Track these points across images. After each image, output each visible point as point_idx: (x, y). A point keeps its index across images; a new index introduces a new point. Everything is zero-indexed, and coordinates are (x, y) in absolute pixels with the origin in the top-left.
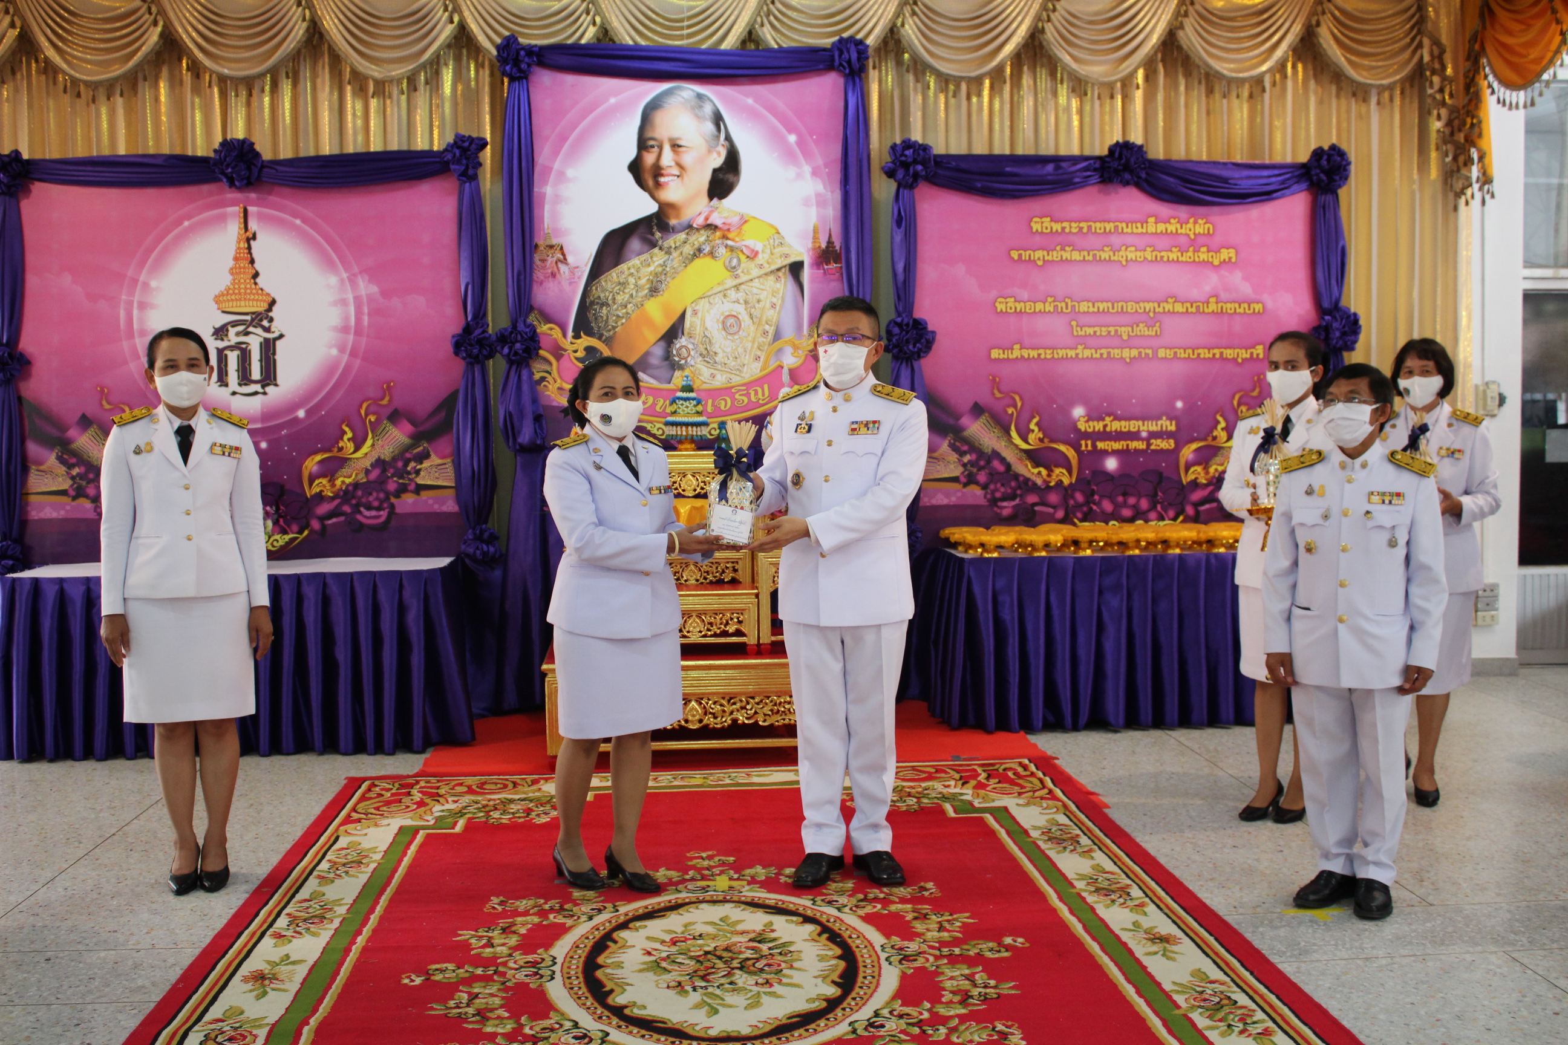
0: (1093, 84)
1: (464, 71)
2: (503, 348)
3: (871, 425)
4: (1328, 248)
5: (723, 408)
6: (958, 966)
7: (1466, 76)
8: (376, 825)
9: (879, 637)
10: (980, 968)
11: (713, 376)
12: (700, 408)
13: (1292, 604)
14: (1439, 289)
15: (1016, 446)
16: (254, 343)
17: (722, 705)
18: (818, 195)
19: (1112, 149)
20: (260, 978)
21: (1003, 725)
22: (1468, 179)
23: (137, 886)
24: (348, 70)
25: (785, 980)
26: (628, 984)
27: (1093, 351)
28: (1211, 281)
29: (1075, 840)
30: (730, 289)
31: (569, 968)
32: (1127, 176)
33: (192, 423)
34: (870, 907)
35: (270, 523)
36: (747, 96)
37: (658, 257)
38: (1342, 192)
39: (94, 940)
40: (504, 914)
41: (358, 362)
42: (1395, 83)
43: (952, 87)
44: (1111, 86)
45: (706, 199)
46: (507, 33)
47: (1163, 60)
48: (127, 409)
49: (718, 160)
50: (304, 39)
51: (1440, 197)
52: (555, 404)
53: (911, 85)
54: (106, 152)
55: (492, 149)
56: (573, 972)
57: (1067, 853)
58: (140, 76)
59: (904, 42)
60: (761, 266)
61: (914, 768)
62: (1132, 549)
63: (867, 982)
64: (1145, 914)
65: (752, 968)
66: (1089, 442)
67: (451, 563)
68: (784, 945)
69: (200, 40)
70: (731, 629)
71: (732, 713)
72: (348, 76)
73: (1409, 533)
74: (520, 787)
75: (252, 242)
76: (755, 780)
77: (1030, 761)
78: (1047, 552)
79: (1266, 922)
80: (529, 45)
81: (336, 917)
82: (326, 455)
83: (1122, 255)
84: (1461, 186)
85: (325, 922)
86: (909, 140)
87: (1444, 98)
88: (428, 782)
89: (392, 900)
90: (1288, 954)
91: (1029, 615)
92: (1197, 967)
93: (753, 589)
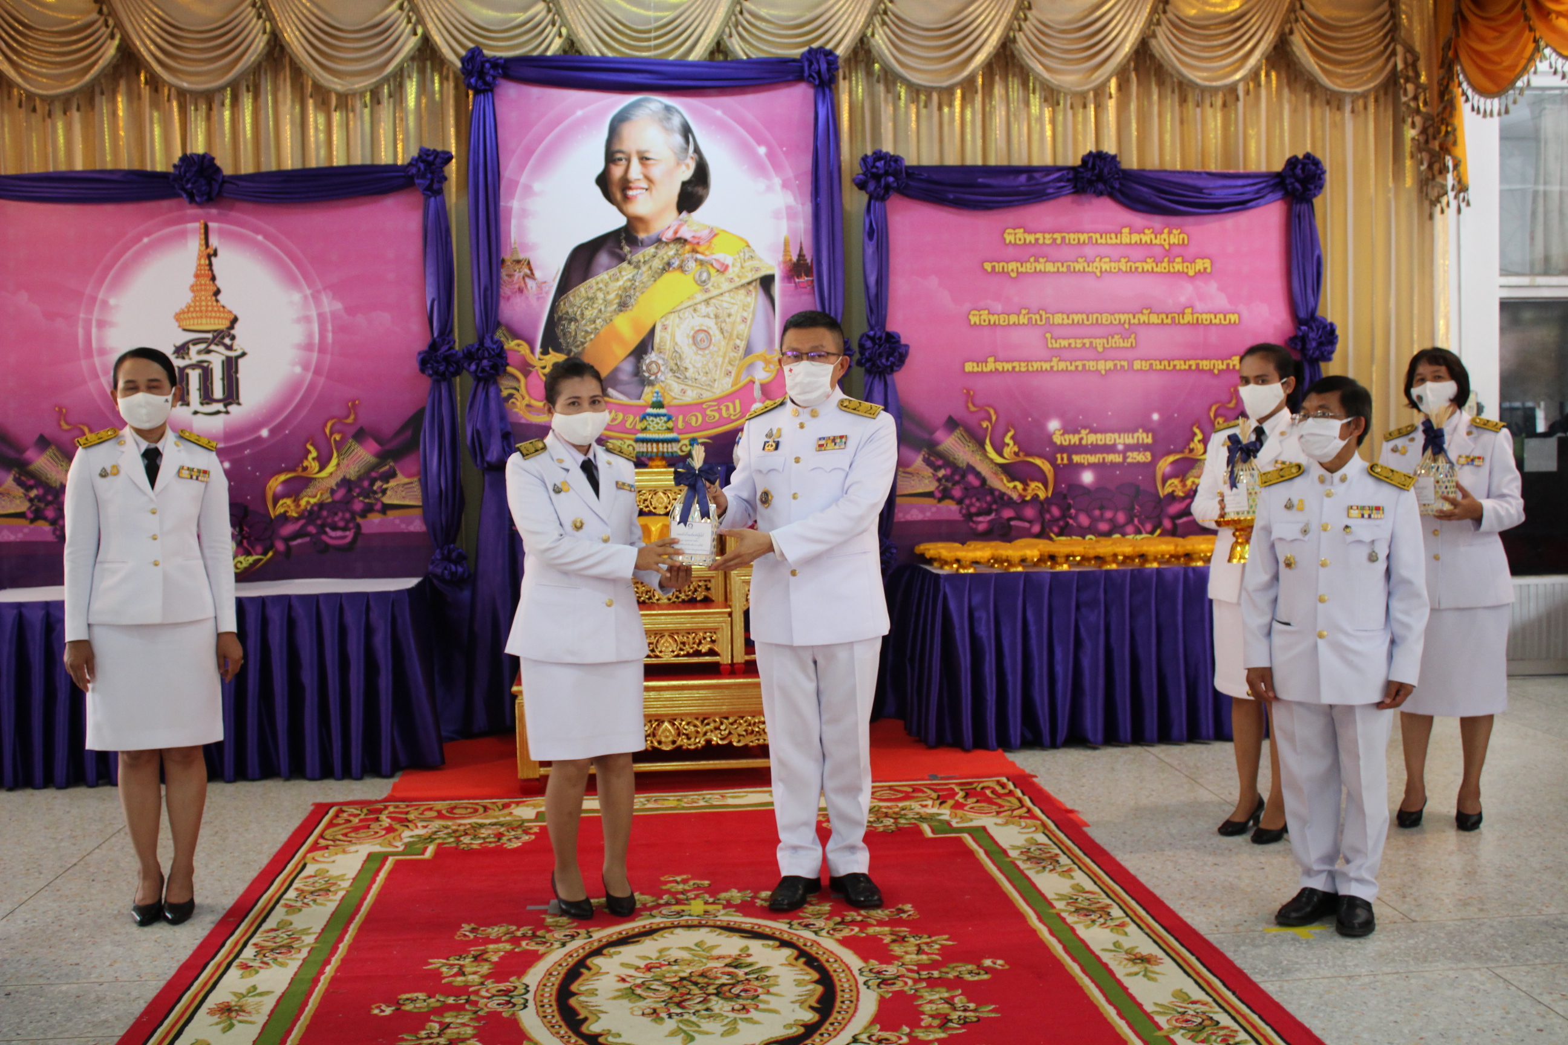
0: (1065, 94)
1: (428, 83)
2: (469, 365)
3: (838, 441)
4: (1303, 257)
5: (693, 424)
6: (937, 989)
7: (1440, 84)
8: (344, 852)
10: (960, 991)
11: (684, 392)
12: (670, 424)
13: (1273, 619)
14: (1416, 298)
15: (992, 460)
16: (216, 361)
17: (695, 726)
18: (789, 208)
19: (1085, 160)
20: (226, 1010)
21: (980, 743)
22: (1443, 187)
23: (100, 917)
24: (310, 83)
25: (761, 1006)
26: (602, 1012)
27: (1068, 363)
28: (1186, 292)
29: (1054, 860)
30: (700, 303)
31: (542, 995)
32: (1101, 186)
34: (847, 930)
36: (716, 107)
37: (626, 272)
38: (1317, 202)
39: (56, 973)
40: (476, 942)
41: (322, 381)
42: (1368, 91)
43: (923, 97)
44: (1083, 95)
45: (675, 212)
46: (471, 45)
47: (1136, 69)
49: (687, 172)
50: (265, 52)
51: (1415, 205)
52: (523, 421)
53: (882, 96)
54: (63, 167)
55: (457, 163)
56: (546, 1001)
57: (1046, 873)
58: (97, 90)
59: (874, 52)
60: (731, 280)
61: (890, 788)
62: (1109, 563)
63: (844, 1007)
64: (1126, 934)
65: (728, 994)
66: (1065, 456)
67: (419, 585)
68: (761, 969)
69: (158, 54)
70: (704, 648)
71: (705, 734)
72: (310, 90)
73: (1390, 547)
74: (490, 812)
75: (213, 259)
76: (730, 801)
77: (1009, 780)
78: (1024, 567)
79: (1248, 941)
80: (494, 57)
81: (304, 946)
82: (290, 475)
83: (1096, 267)
84: (1436, 194)
85: (293, 951)
86: (880, 151)
87: (1418, 106)
88: (397, 807)
89: (361, 929)
90: (1271, 973)
91: (1005, 632)
92: (1179, 987)
93: (726, 607)
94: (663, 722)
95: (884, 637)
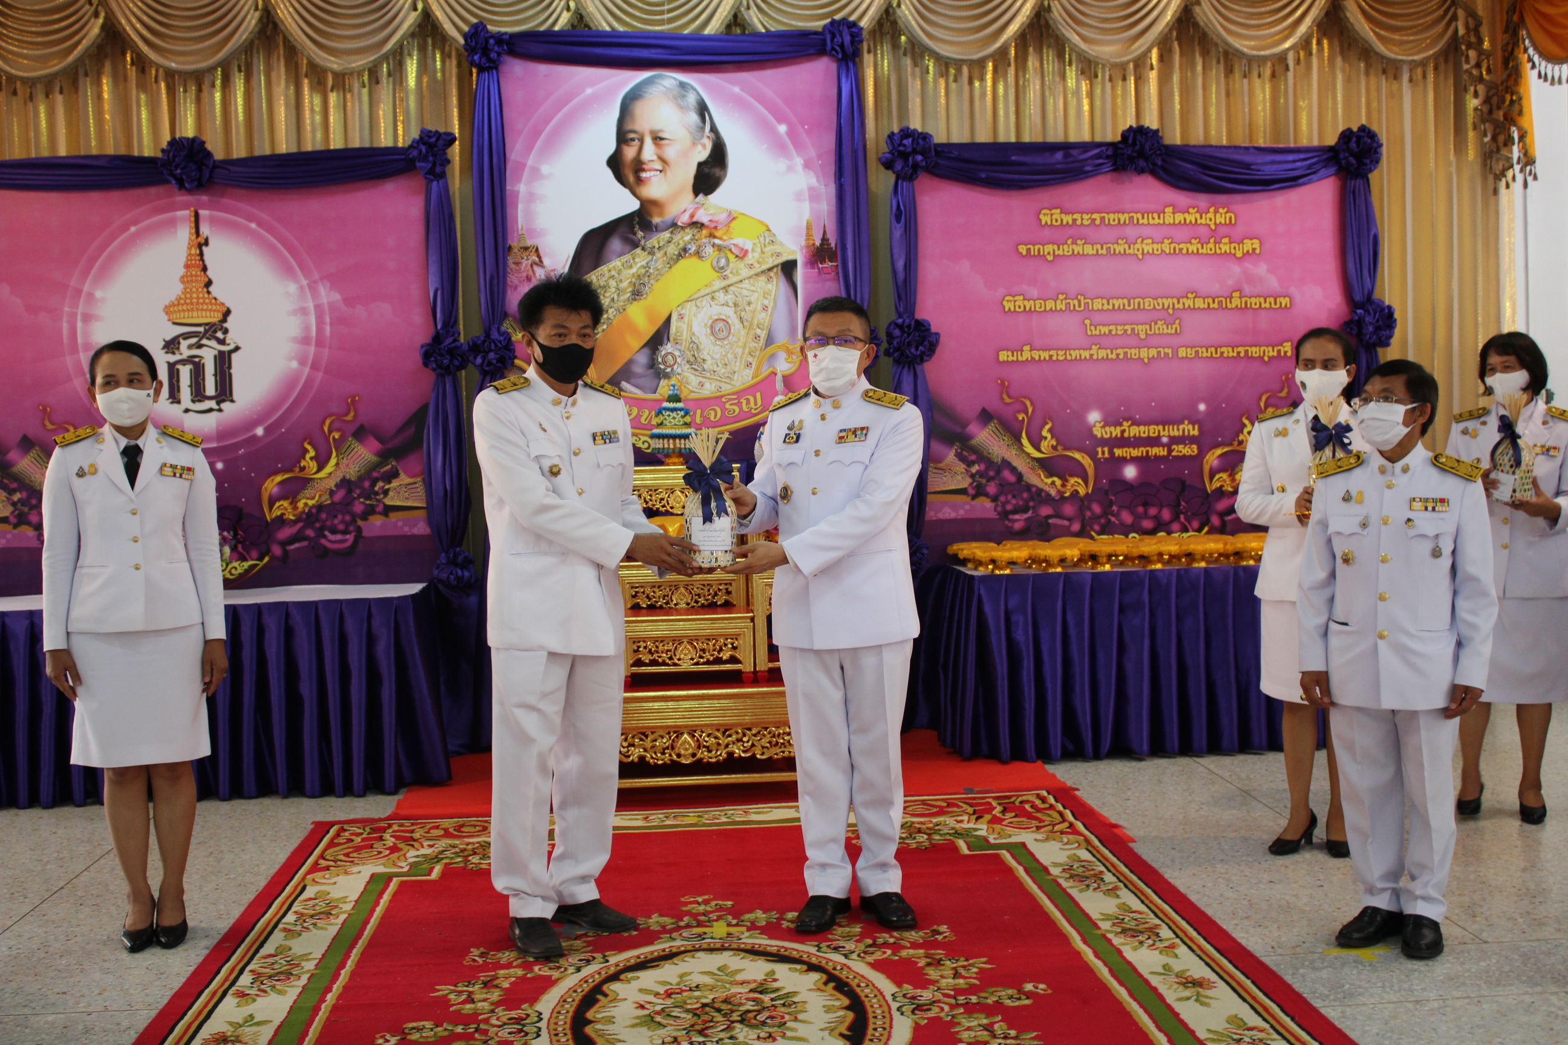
0: (1104, 66)
1: (430, 61)
2: (475, 358)
3: (859, 432)
4: (1359, 236)
5: (712, 418)
6: (975, 1015)
7: (1504, 50)
8: (346, 873)
10: (1000, 1018)
12: (688, 419)
13: (1329, 619)
14: (1479, 279)
15: (1028, 455)
16: (208, 356)
17: (716, 738)
18: (811, 189)
19: (1125, 135)
20: (222, 1040)
21: (1018, 754)
22: (1509, 159)
23: (88, 943)
24: (305, 62)
25: (789, 1034)
26: (620, 1040)
27: (1109, 351)
28: (1234, 274)
29: (1099, 878)
30: (718, 291)
31: (556, 1024)
32: (1142, 163)
33: (140, 442)
34: (879, 953)
35: (227, 550)
36: (733, 84)
37: (640, 259)
38: (1373, 177)
39: (42, 1002)
40: (485, 967)
41: (320, 375)
42: (1428, 58)
43: (952, 71)
44: (1123, 67)
45: (691, 195)
46: (475, 21)
47: (1178, 39)
48: (72, 429)
49: (703, 153)
50: (257, 29)
51: (1478, 180)
53: (909, 69)
54: (45, 153)
55: (460, 145)
56: (560, 1029)
57: (1090, 891)
58: (81, 72)
59: (900, 23)
60: (751, 266)
61: (924, 802)
62: (1155, 563)
63: (877, 1034)
64: (1176, 956)
65: (753, 1021)
66: (1106, 449)
67: (424, 589)
68: (788, 995)
69: (145, 32)
70: (725, 656)
71: (727, 746)
72: (304, 69)
73: (1455, 542)
75: (204, 248)
76: (754, 817)
77: (1049, 793)
78: (1063, 567)
79: (1307, 963)
80: (499, 32)
81: (303, 973)
82: (287, 476)
83: (1139, 248)
84: (1501, 167)
85: (292, 978)
86: (908, 128)
87: (1481, 73)
88: (401, 825)
89: (364, 954)
90: (1332, 998)
91: (1045, 636)
92: (1234, 1013)
93: (748, 612)
94: (682, 734)
95: (915, 640)
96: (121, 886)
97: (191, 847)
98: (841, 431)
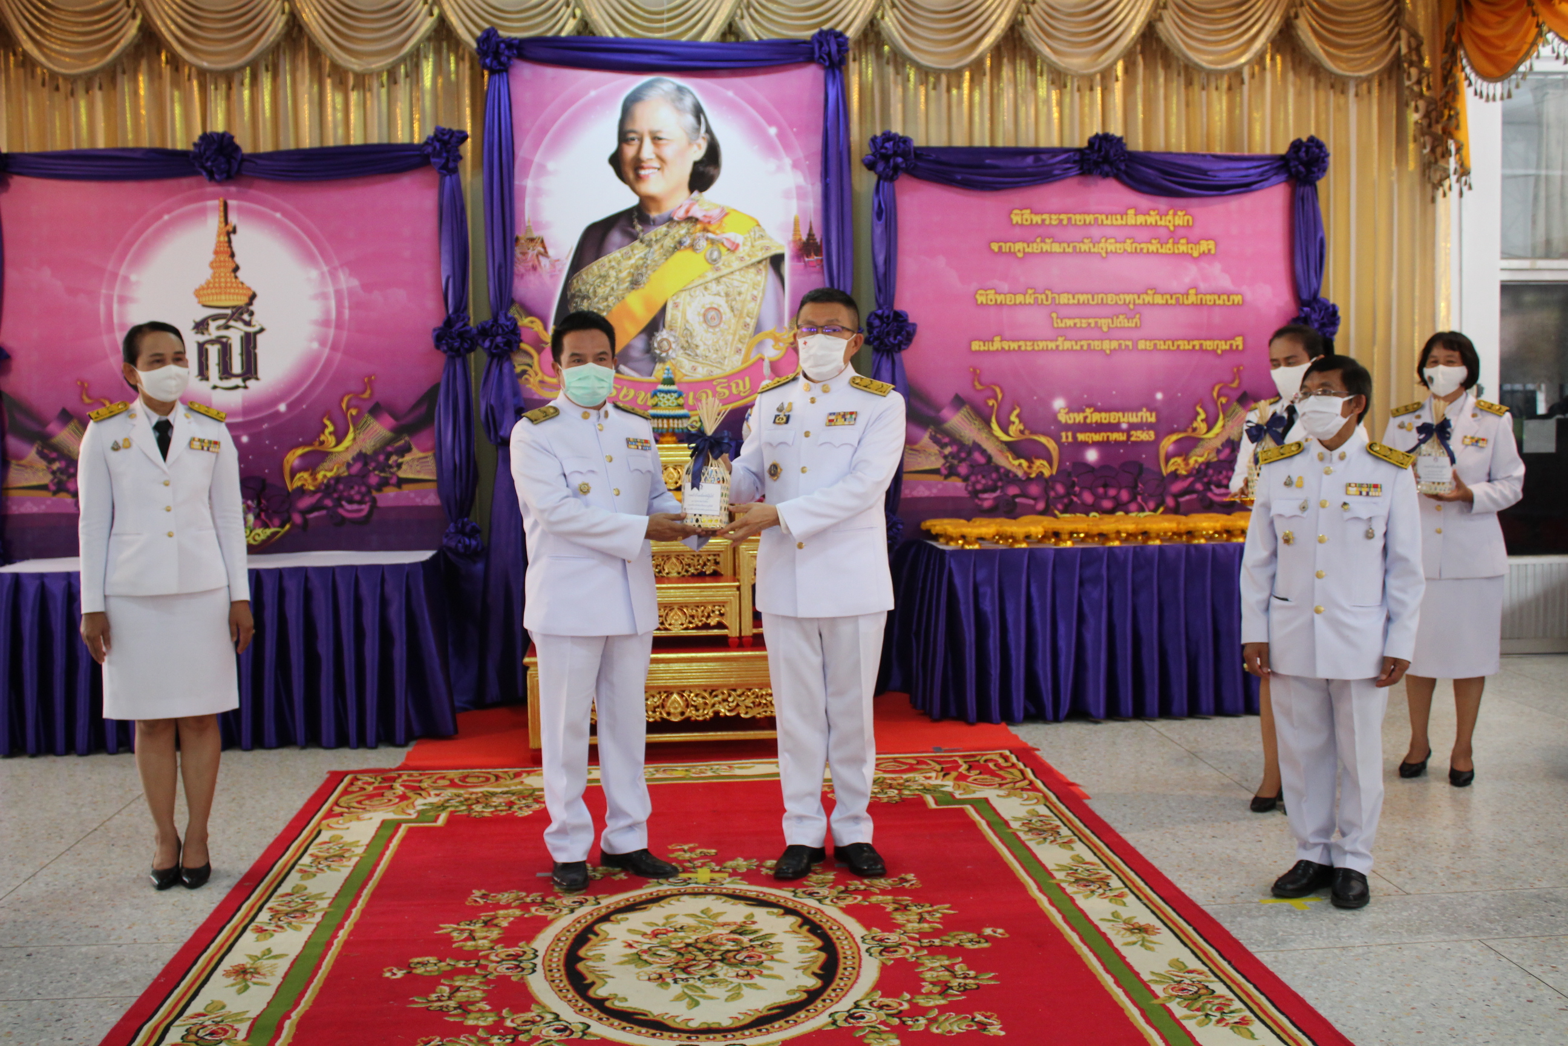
0: (1073, 77)
1: (444, 63)
2: (484, 341)
3: (848, 417)
4: (1306, 239)
6: (938, 957)
7: (1443, 68)
8: (358, 819)
9: (856, 631)
10: (960, 959)
11: (694, 369)
12: (681, 401)
13: (1271, 595)
14: (1417, 281)
15: (997, 438)
16: (235, 336)
17: (704, 698)
18: (799, 188)
19: (1092, 142)
20: (242, 972)
21: (984, 716)
22: (1446, 170)
23: (119, 881)
24: (328, 62)
25: (765, 972)
26: (609, 977)
27: (1073, 343)
28: (1191, 273)
29: (1055, 831)
30: (711, 281)
31: (550, 960)
32: (1107, 168)
33: (170, 418)
34: (851, 899)
36: (728, 88)
37: (638, 250)
38: (1321, 184)
39: (76, 935)
40: (486, 908)
41: (339, 356)
42: (1373, 75)
43: (932, 79)
44: (1090, 78)
46: (486, 26)
47: (1143, 52)
49: (698, 152)
50: (284, 32)
51: (1417, 188)
52: (536, 397)
53: (891, 77)
54: (85, 145)
55: (473, 142)
56: (554, 965)
57: (1047, 844)
58: (119, 70)
59: (884, 34)
60: (742, 259)
61: (895, 760)
62: (1113, 540)
63: (847, 973)
64: (1124, 904)
65: (733, 960)
66: (1070, 434)
67: (433, 558)
68: (765, 936)
69: (179, 33)
70: (713, 621)
71: (713, 705)
72: (328, 70)
73: (1387, 524)
74: (502, 781)
75: (232, 236)
76: (738, 772)
77: (1011, 752)
78: (1028, 543)
79: (1244, 912)
80: (509, 38)
81: (318, 911)
82: (307, 449)
83: (1103, 247)
84: (1438, 177)
85: (307, 916)
86: (889, 132)
87: (1421, 90)
88: (411, 775)
89: (374, 895)
90: (1266, 943)
91: (1010, 607)
92: (1176, 957)
93: (735, 581)
94: (672, 694)
95: (890, 613)
96: (150, 828)
97: (216, 793)
98: (831, 414)
